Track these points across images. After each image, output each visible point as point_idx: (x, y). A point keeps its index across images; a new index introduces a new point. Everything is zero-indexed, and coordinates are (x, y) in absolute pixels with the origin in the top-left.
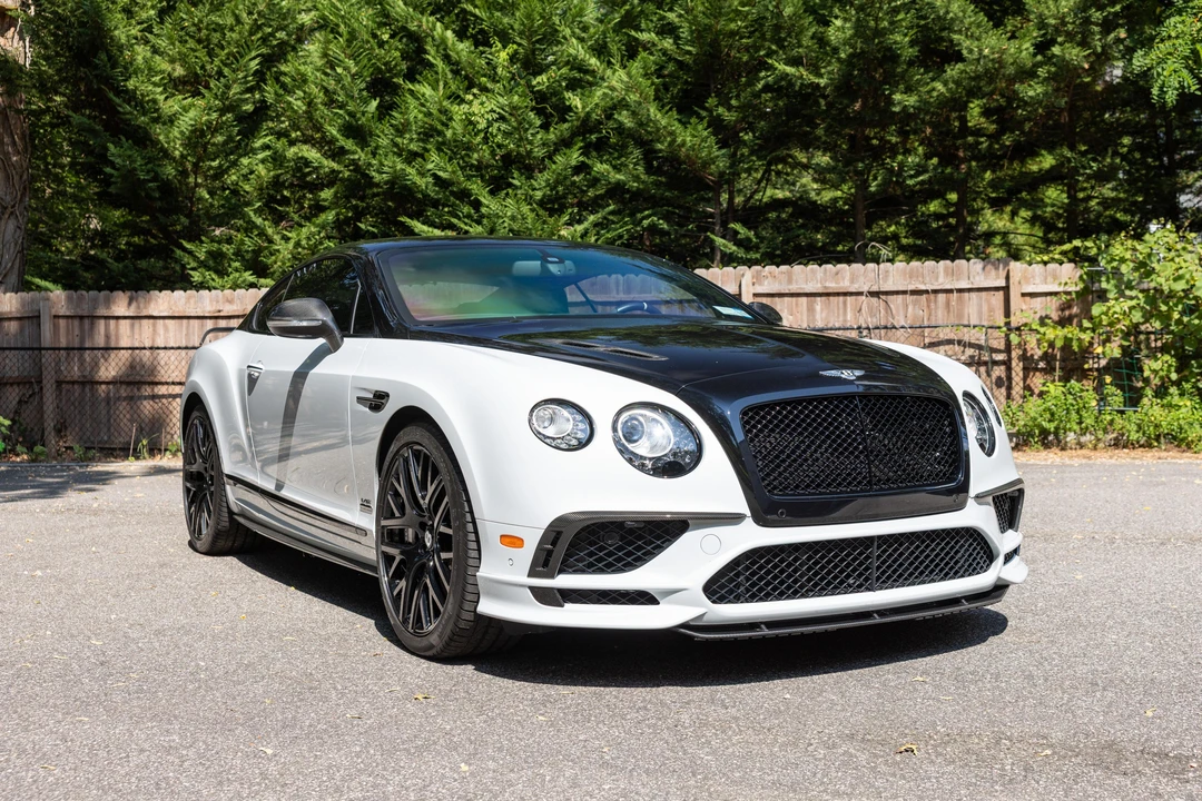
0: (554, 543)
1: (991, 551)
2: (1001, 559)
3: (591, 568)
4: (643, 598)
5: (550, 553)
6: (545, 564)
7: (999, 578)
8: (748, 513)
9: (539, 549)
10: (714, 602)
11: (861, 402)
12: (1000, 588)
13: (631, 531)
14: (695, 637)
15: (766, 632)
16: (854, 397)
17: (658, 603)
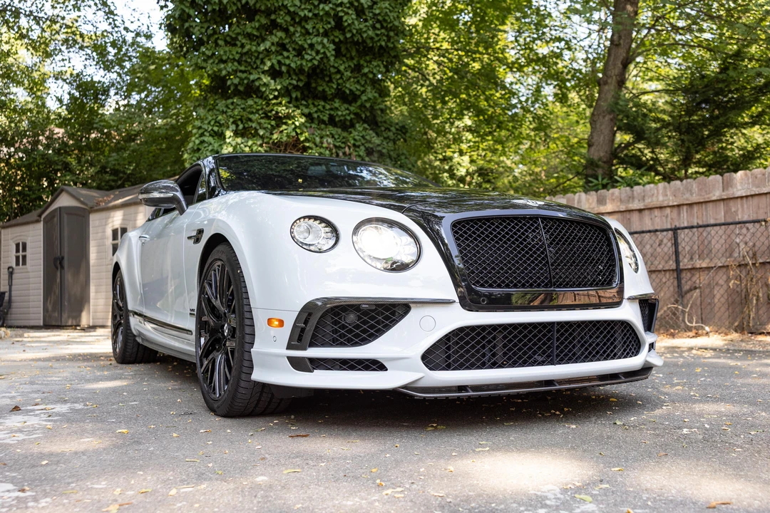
0: (306, 322)
1: (639, 341)
2: (647, 347)
3: (336, 343)
4: (375, 365)
5: (303, 330)
6: (300, 339)
7: (646, 361)
8: (457, 300)
9: (295, 326)
10: (430, 369)
11: (543, 223)
12: (646, 369)
13: (366, 313)
14: (415, 396)
15: (471, 393)
16: (537, 219)
17: (387, 370)
